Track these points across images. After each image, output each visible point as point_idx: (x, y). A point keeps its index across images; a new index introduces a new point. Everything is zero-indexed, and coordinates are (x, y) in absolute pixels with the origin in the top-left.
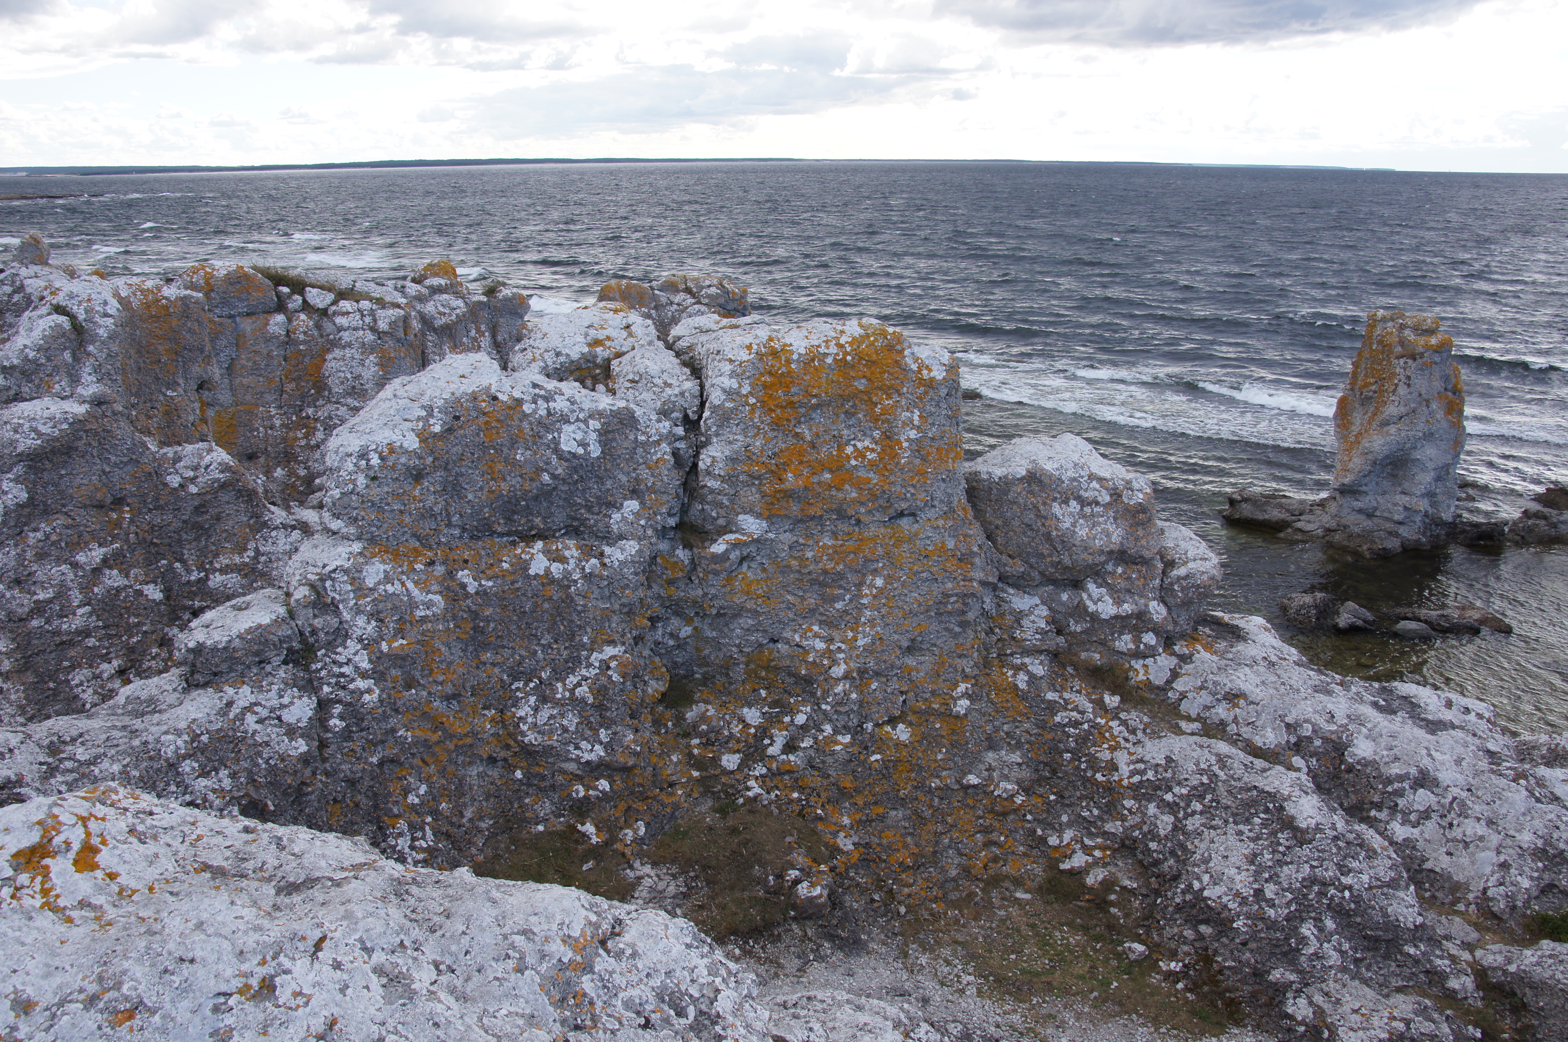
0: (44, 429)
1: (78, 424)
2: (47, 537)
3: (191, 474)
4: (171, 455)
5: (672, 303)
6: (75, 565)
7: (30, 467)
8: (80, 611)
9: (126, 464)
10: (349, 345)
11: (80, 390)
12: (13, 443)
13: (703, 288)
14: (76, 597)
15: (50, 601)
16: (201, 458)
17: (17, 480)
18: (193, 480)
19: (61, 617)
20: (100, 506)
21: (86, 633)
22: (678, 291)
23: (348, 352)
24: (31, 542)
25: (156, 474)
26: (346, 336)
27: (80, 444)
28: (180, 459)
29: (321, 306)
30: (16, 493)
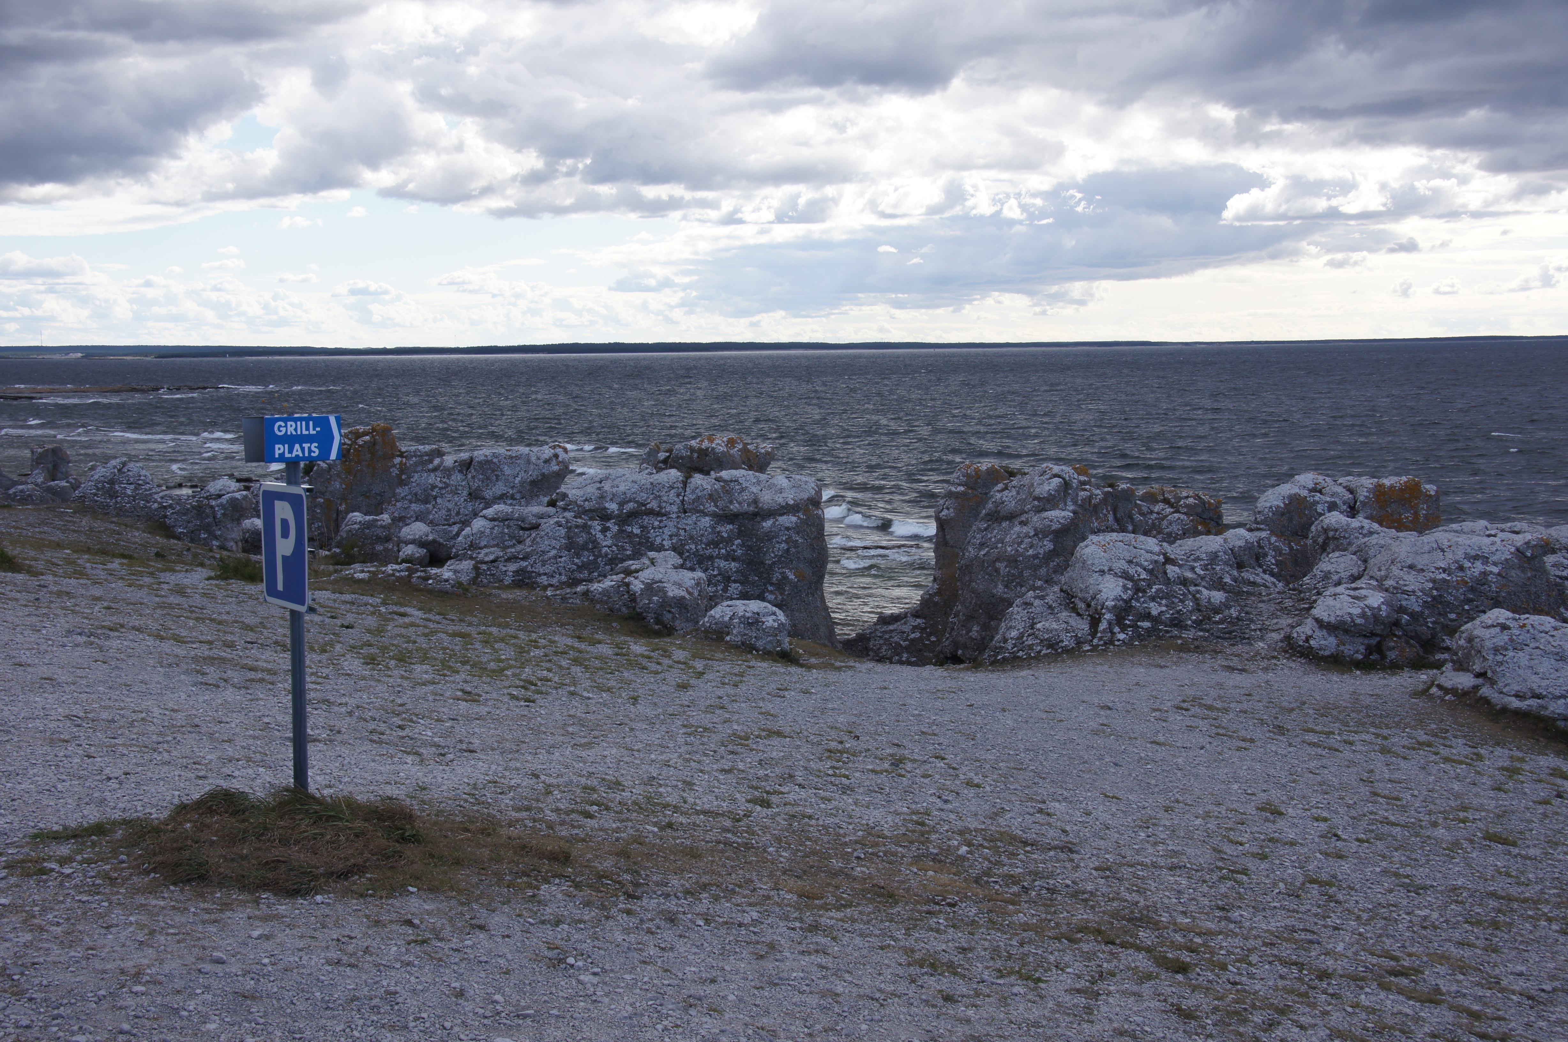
5: (1152, 512)
13: (1181, 498)
22: (1157, 502)
30: (1048, 545)
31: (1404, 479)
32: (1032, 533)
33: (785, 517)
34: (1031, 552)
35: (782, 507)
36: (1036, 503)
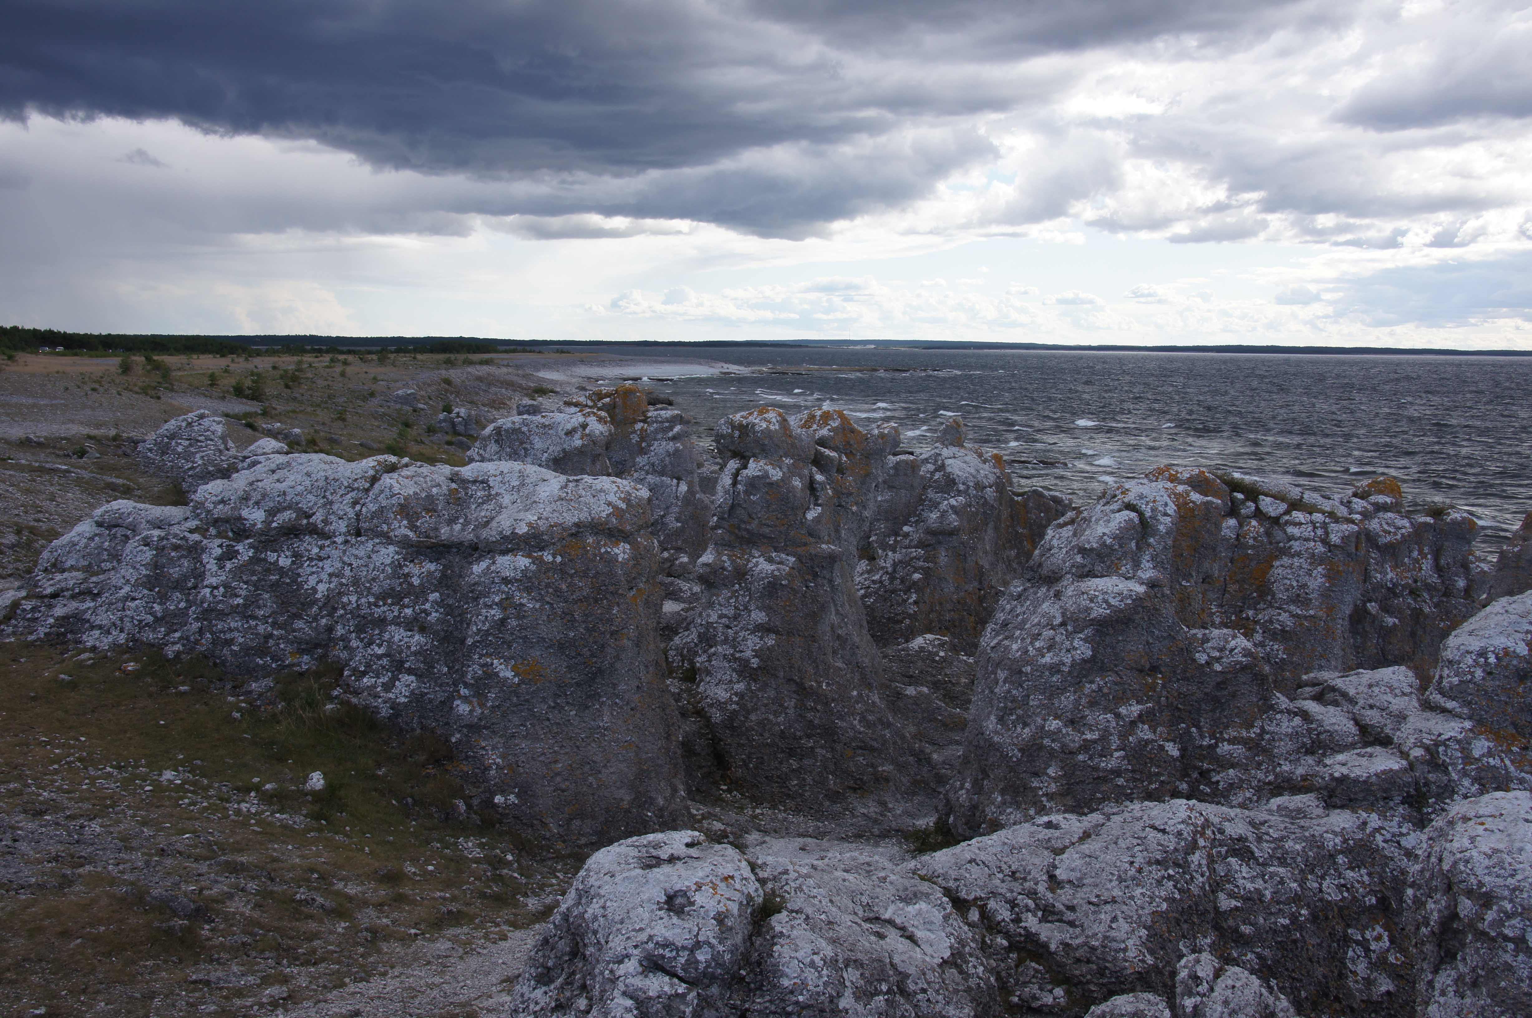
0: (1113, 602)
1: (1138, 600)
2: (1100, 689)
3: (1218, 654)
4: (1200, 636)
6: (1118, 716)
7: (1097, 631)
8: (1116, 754)
9: (1164, 638)
10: (1298, 554)
11: (1139, 573)
12: (1088, 610)
14: (1115, 741)
15: (1095, 742)
16: (1227, 642)
17: (1085, 640)
18: (1218, 660)
19: (1101, 756)
20: (1141, 671)
21: (1117, 773)
23: (1296, 561)
24: (1087, 691)
25: (1187, 651)
26: (1296, 545)
27: (1137, 617)
28: (1208, 640)
29: (1273, 514)
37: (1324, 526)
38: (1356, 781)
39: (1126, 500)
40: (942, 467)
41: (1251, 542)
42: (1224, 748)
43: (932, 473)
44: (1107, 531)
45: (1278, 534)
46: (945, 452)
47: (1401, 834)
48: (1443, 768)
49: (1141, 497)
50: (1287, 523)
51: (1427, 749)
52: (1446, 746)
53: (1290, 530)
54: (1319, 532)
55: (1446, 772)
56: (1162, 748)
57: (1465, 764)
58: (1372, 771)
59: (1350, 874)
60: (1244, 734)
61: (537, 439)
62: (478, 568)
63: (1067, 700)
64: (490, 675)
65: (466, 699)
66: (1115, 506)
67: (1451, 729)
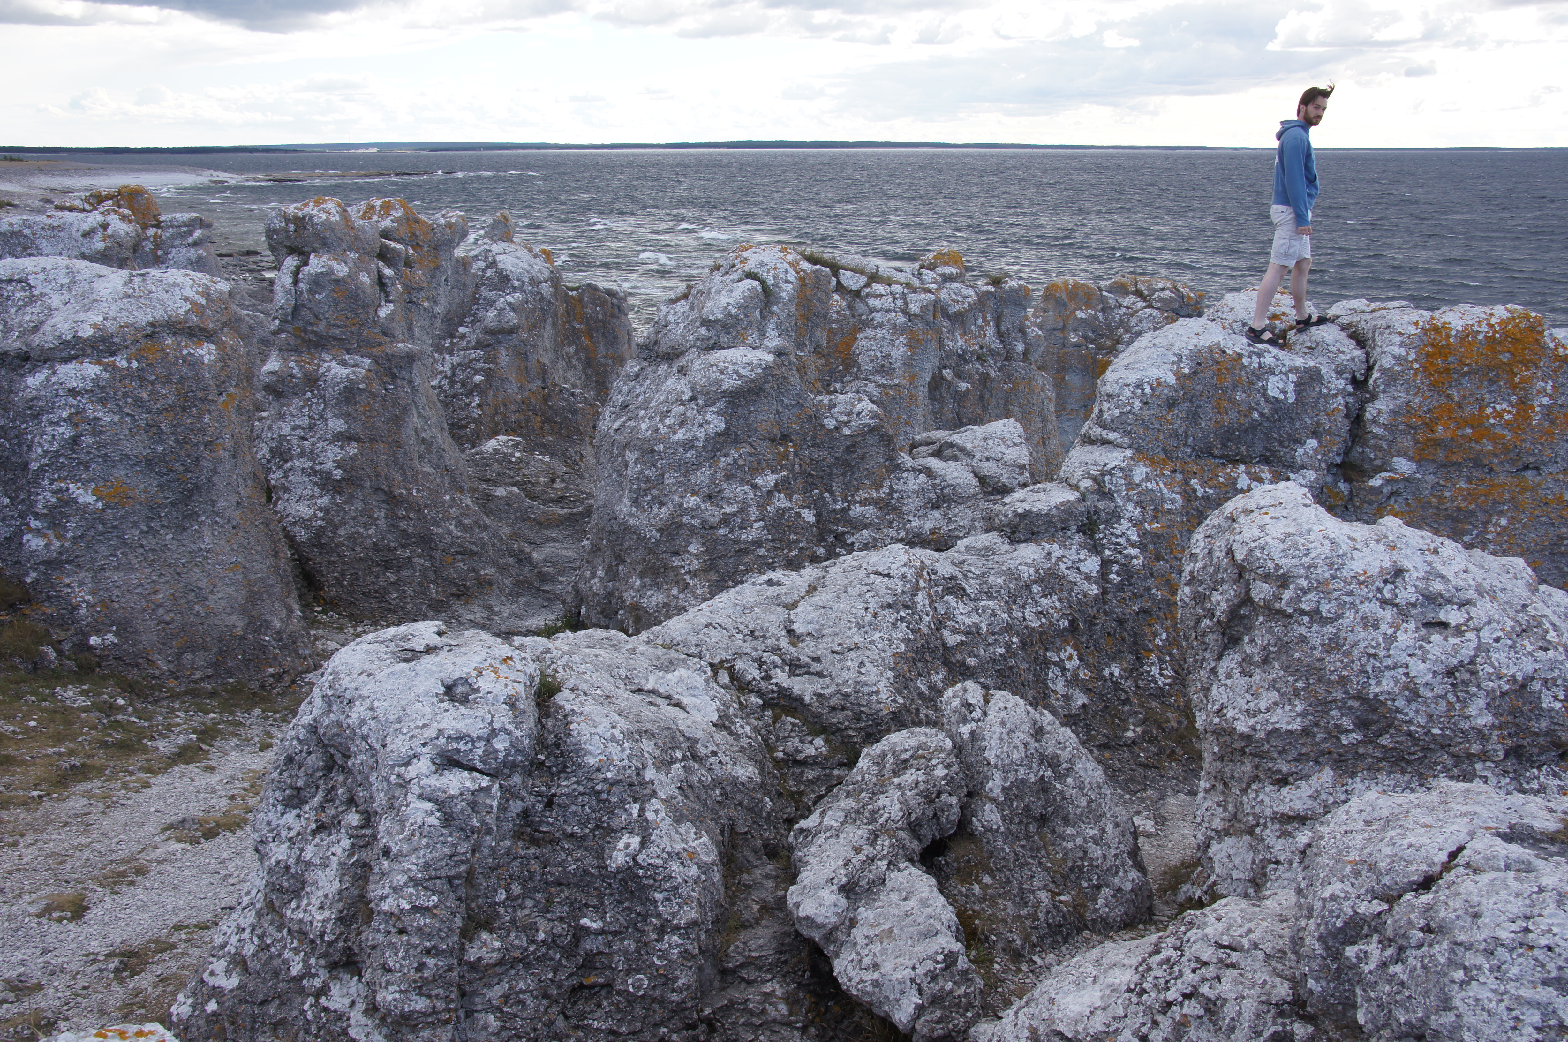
0: (743, 372)
1: (768, 368)
2: (735, 461)
3: (845, 418)
4: (826, 402)
5: (1120, 306)
6: (755, 487)
7: (729, 403)
8: (756, 525)
9: (793, 406)
10: (881, 326)
11: (766, 342)
12: (718, 382)
13: (1155, 291)
14: (754, 513)
15: (734, 514)
16: (853, 406)
17: (718, 413)
18: (846, 424)
19: (741, 528)
20: (773, 440)
21: (758, 543)
22: (1127, 293)
23: (879, 333)
24: (722, 464)
25: (815, 418)
26: (878, 317)
27: (767, 386)
28: (834, 406)
29: (854, 288)
30: (717, 424)
31: (1500, 312)
32: (688, 395)
33: (72, 366)
34: (680, 435)
35: (65, 343)
36: (703, 331)
37: (904, 296)
38: (1038, 515)
39: (746, 269)
40: (493, 264)
41: (835, 316)
42: (857, 510)
43: (484, 270)
44: (731, 301)
45: (860, 307)
46: (496, 248)
47: (1080, 561)
48: (1108, 495)
49: (762, 264)
50: (868, 295)
51: (1095, 480)
52: (1111, 475)
53: (872, 302)
54: (899, 303)
55: (1112, 499)
56: (798, 515)
57: (1128, 490)
58: (1052, 504)
59: (1044, 601)
60: (874, 494)
61: (45, 244)
62: (35, 381)
63: (703, 476)
64: (66, 502)
65: (38, 532)
66: (735, 276)
67: (1115, 458)
